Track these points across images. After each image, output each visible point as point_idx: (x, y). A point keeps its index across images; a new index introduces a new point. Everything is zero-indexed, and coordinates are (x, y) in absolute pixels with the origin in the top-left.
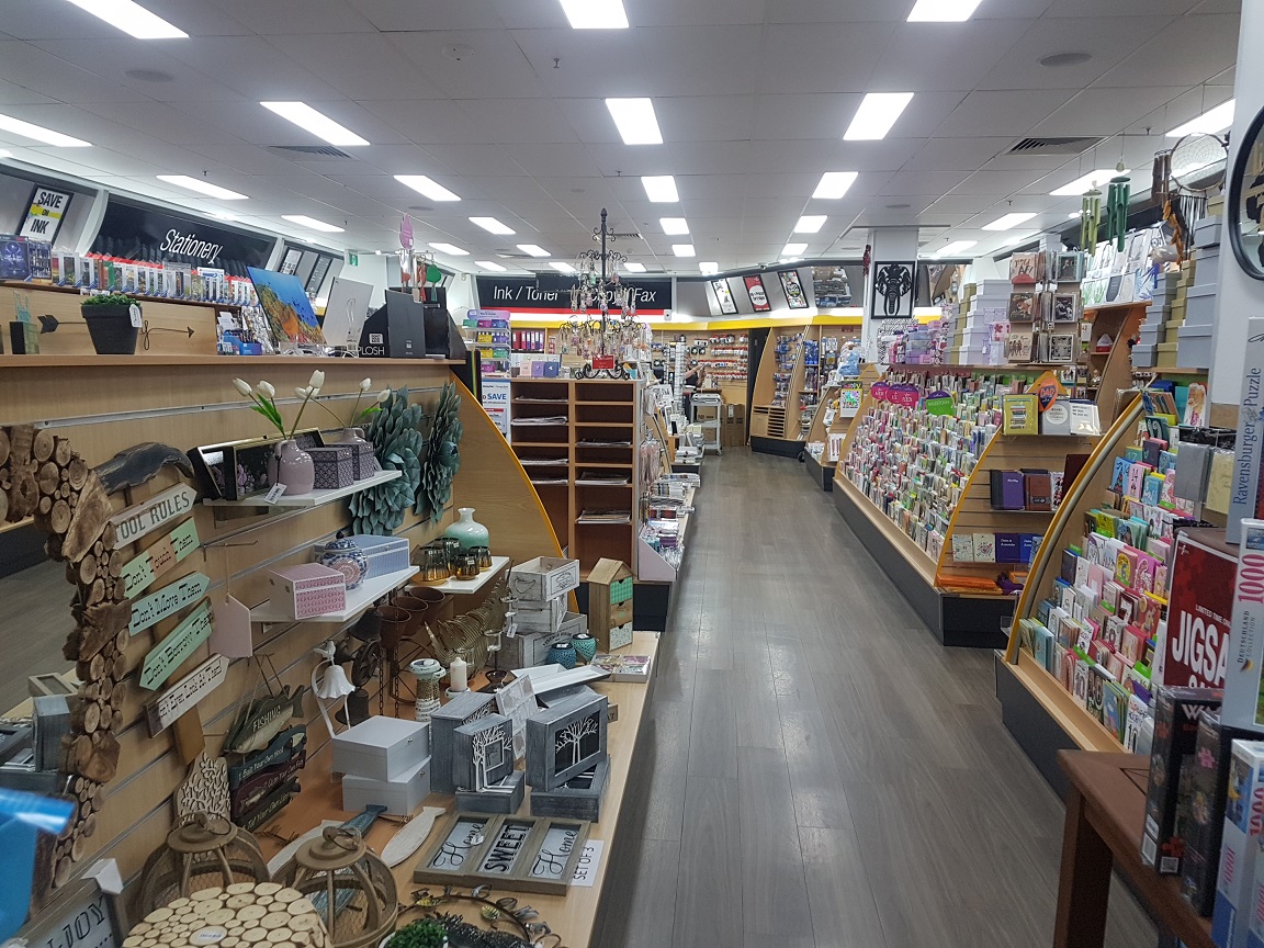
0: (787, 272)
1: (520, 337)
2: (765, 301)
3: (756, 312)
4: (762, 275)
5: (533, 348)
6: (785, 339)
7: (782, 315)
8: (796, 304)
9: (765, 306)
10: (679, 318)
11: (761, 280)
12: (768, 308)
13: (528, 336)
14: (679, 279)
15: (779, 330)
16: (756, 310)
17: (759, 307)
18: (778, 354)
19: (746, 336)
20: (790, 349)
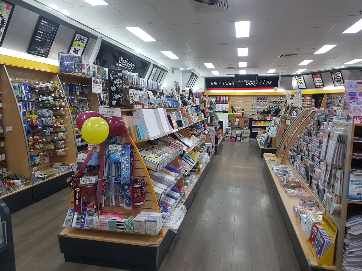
0: (335, 72)
1: (220, 98)
2: (322, 83)
3: (316, 88)
4: (322, 74)
5: (224, 102)
6: (331, 98)
7: (330, 88)
8: (338, 85)
9: (321, 85)
10: (280, 90)
11: (321, 76)
12: (323, 86)
13: (223, 98)
14: (282, 76)
15: (328, 94)
16: (316, 87)
17: (318, 86)
18: (327, 104)
19: (311, 97)
20: (334, 102)
